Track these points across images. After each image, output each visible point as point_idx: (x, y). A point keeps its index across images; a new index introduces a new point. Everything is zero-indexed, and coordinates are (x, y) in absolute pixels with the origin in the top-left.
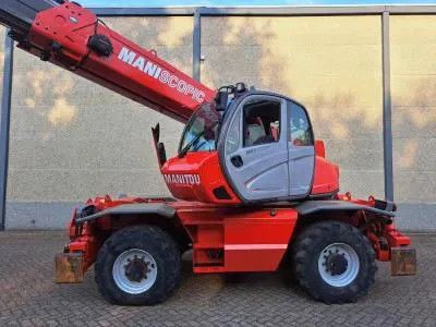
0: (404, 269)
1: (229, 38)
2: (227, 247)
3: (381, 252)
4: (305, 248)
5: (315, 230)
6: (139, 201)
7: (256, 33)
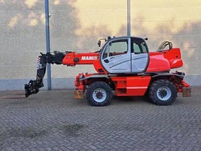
0: (187, 94)
2: (127, 88)
3: (179, 90)
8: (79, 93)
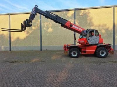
0: (112, 53)
1: (81, 14)
2: (87, 51)
3: (109, 51)
4: (98, 51)
5: (99, 48)
6: (72, 45)
7: (86, 13)
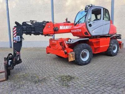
2: (101, 47)
8: (72, 55)
